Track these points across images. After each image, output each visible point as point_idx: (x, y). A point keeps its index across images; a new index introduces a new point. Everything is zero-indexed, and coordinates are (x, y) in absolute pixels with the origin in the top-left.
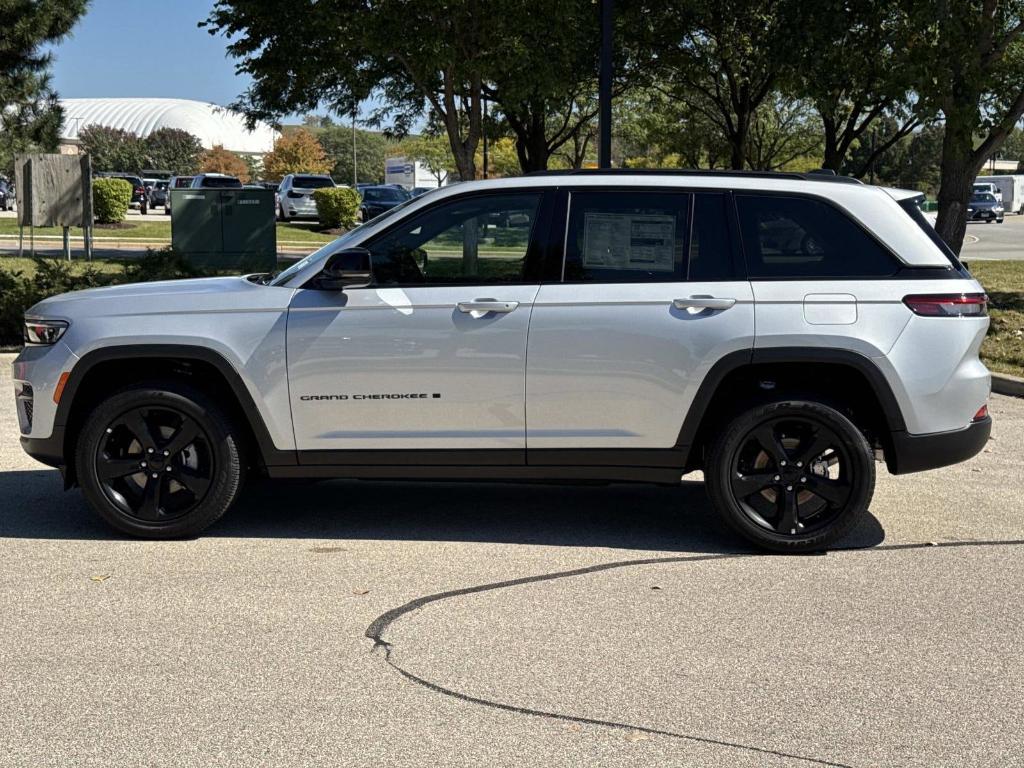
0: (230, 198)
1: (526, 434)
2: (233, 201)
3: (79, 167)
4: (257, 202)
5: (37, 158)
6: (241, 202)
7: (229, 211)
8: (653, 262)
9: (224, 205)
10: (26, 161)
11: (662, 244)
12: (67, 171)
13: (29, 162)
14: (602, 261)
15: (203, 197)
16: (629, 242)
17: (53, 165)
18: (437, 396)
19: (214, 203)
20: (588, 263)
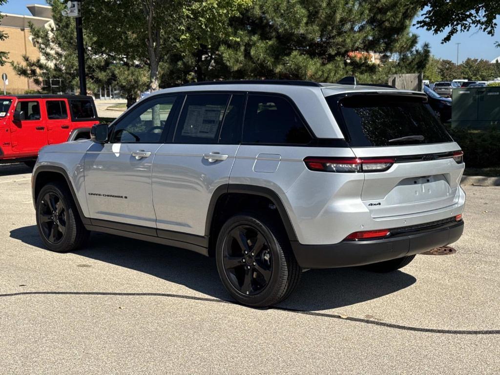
0: (483, 92)
1: (156, 221)
2: (485, 93)
3: (417, 79)
4: (498, 93)
5: (398, 77)
6: (489, 94)
7: (482, 99)
8: (207, 133)
9: (479, 95)
10: (393, 78)
11: (214, 123)
12: (412, 82)
13: (395, 78)
14: (189, 132)
15: (469, 92)
16: (202, 121)
17: (405, 79)
18: (126, 197)
19: (474, 95)
20: (184, 133)
